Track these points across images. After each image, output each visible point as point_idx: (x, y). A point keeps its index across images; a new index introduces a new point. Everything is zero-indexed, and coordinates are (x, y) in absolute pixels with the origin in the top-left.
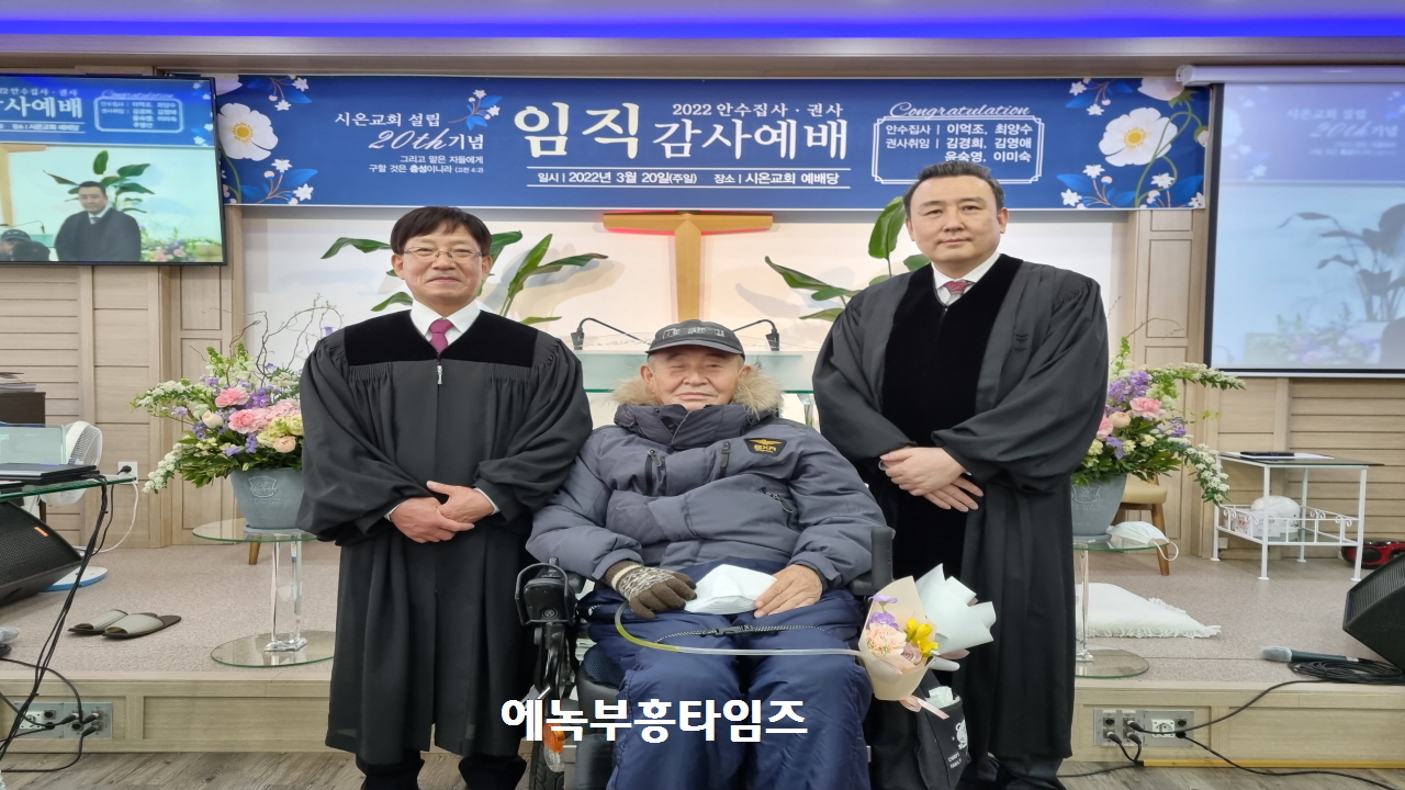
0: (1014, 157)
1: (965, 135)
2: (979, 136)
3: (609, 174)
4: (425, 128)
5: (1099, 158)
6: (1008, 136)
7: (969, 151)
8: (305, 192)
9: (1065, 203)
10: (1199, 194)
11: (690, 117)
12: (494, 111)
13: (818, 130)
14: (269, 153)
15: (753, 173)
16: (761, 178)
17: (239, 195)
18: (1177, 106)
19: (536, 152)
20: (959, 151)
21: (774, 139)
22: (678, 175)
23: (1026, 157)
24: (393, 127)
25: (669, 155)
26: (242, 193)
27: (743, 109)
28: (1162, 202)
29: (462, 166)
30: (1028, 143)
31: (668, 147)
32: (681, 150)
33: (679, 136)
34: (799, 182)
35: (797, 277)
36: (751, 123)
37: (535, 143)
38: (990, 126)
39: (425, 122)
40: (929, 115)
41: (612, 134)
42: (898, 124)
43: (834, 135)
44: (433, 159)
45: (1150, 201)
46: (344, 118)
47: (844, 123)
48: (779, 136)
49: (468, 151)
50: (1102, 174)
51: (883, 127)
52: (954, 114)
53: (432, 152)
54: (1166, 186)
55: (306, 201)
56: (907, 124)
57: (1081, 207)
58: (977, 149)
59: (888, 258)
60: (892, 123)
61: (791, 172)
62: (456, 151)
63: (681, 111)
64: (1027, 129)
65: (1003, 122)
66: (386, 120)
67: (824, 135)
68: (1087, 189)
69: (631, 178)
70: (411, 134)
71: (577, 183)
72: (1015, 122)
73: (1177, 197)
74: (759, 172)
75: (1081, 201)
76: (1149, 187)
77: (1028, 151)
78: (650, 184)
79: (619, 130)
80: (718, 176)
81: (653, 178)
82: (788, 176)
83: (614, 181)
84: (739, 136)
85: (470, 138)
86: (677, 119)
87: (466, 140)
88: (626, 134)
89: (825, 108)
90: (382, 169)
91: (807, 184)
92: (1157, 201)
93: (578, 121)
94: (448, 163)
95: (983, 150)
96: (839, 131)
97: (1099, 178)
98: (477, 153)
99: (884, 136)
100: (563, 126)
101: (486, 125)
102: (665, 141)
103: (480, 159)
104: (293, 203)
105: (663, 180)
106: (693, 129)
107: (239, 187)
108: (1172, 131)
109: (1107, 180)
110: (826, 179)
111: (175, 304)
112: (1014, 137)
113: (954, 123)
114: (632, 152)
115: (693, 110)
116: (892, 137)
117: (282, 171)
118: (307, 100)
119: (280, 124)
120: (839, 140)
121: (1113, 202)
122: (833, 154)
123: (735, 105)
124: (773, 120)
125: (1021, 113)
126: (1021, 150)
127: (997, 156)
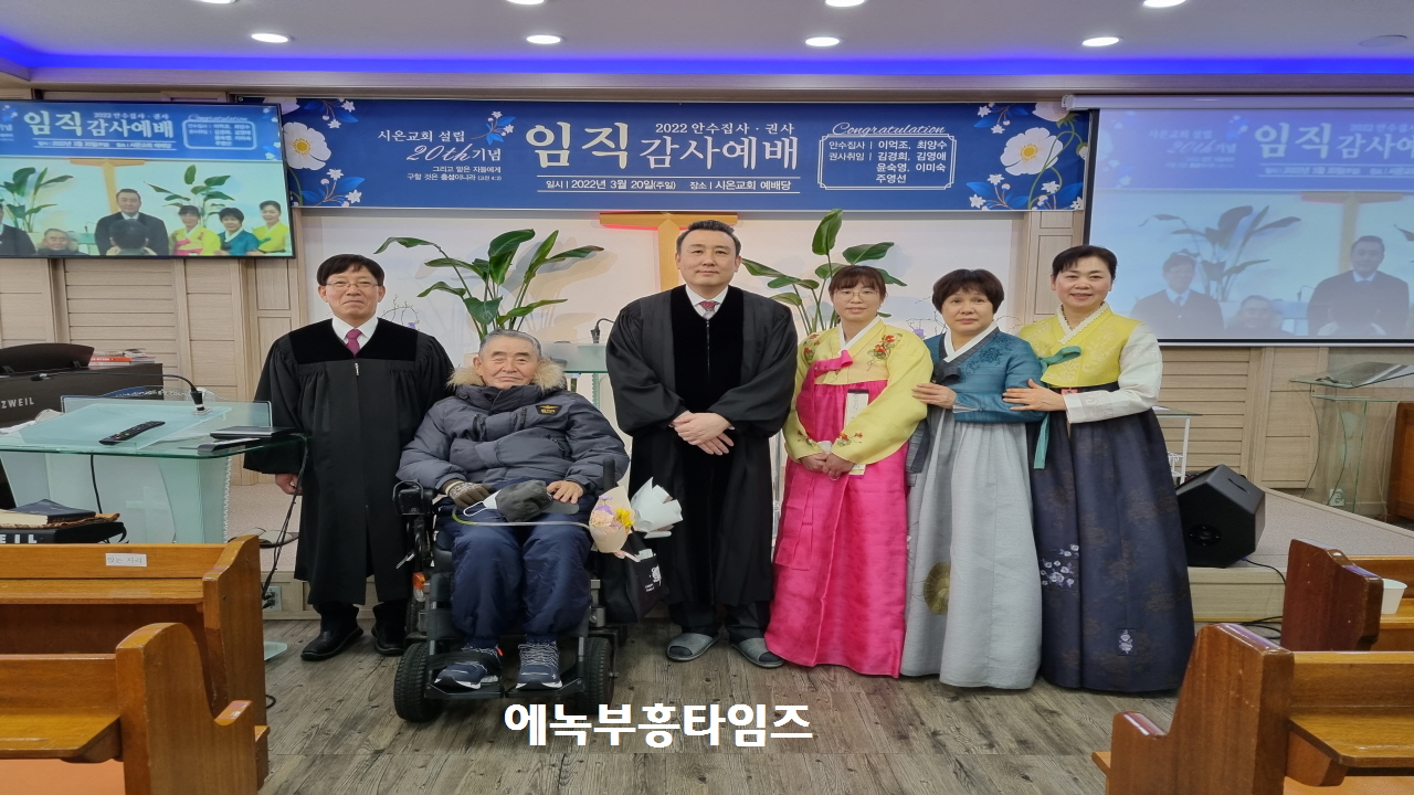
0: (932, 168)
1: (893, 150)
2: (904, 151)
3: (604, 182)
4: (452, 143)
5: (1000, 169)
6: (927, 150)
7: (896, 163)
8: (355, 196)
9: (972, 206)
10: (1079, 198)
11: (670, 134)
12: (509, 129)
13: (774, 146)
14: (324, 164)
15: (721, 181)
17: (300, 198)
18: (1063, 125)
19: (544, 163)
20: (888, 163)
21: (738, 153)
22: (660, 183)
23: (941, 168)
24: (426, 142)
25: (653, 166)
26: (303, 197)
27: (713, 128)
28: (1049, 204)
29: (484, 174)
30: (943, 156)
31: (652, 159)
32: (663, 161)
33: (661, 150)
34: (758, 188)
35: (756, 268)
36: (720, 140)
37: (543, 156)
38: (913, 142)
39: (452, 138)
40: (864, 133)
41: (607, 148)
42: (839, 140)
43: (787, 149)
44: (459, 169)
45: (1040, 204)
46: (385, 135)
47: (795, 139)
48: (742, 150)
49: (489, 163)
50: (1003, 182)
51: (826, 142)
52: (885, 132)
53: (458, 163)
54: (1053, 192)
55: (356, 204)
56: (846, 140)
57: (985, 209)
58: (903, 162)
59: (828, 254)
60: (834, 140)
61: (752, 180)
62: (478, 162)
63: (663, 129)
64: (943, 145)
65: (923, 139)
66: (420, 136)
67: (779, 149)
68: (990, 194)
69: (622, 185)
70: (441, 148)
71: (578, 189)
72: (933, 139)
73: (1061, 201)
74: (726, 180)
75: (985, 204)
76: (1039, 192)
77: (943, 162)
78: (638, 190)
79: (612, 145)
80: (693, 183)
81: (640, 184)
82: (749, 183)
83: (608, 188)
84: (710, 150)
85: (490, 151)
86: (659, 136)
87: (487, 153)
88: (618, 148)
89: (780, 127)
90: (418, 177)
91: (765, 190)
92: (1045, 204)
93: (579, 138)
94: (472, 172)
95: (907, 162)
96: (791, 147)
97: (999, 185)
98: (496, 164)
99: (827, 150)
100: (566, 141)
101: (502, 140)
102: (649, 154)
103: (499, 169)
104: (346, 205)
105: (649, 186)
106: (672, 144)
107: (301, 192)
108: (1059, 147)
109: (1006, 187)
110: (780, 185)
111: (252, 288)
112: (932, 151)
113: (884, 140)
114: (623, 164)
115: (672, 128)
116: (834, 151)
117: (335, 179)
118: (354, 120)
119: (332, 140)
120: (791, 153)
121: (1011, 205)
122: (786, 166)
123: (707, 125)
124: (737, 137)
125: (938, 131)
126: (937, 162)
127: (918, 167)
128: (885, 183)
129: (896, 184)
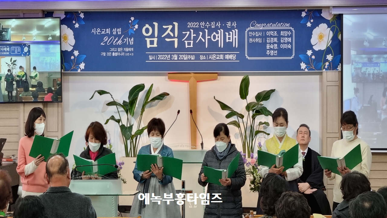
0: (286, 46)
1: (272, 36)
2: (276, 37)
3: (169, 55)
5: (311, 47)
6: (284, 37)
7: (273, 44)
8: (82, 66)
9: (302, 68)
11: (193, 28)
12: (137, 26)
13: (229, 34)
14: (72, 48)
15: (211, 54)
16: (213, 57)
17: (63, 68)
18: (332, 22)
19: (148, 45)
20: (270, 44)
21: (217, 39)
22: (189, 56)
23: (290, 46)
24: (107, 35)
25: (187, 46)
27: (208, 24)
28: (329, 68)
29: (127, 52)
30: (290, 40)
31: (186, 42)
32: (190, 44)
33: (190, 37)
34: (224, 59)
36: (210, 31)
37: (148, 41)
38: (279, 32)
39: (117, 32)
40: (261, 27)
41: (171, 37)
42: (253, 31)
43: (234, 36)
44: (119, 49)
45: (326, 67)
46: (94, 31)
47: (237, 31)
48: (218, 37)
49: (129, 46)
50: (312, 55)
51: (248, 32)
52: (269, 26)
53: (119, 46)
54: (330, 60)
55: (83, 70)
56: (255, 31)
57: (306, 70)
59: (246, 99)
60: (251, 31)
61: (222, 54)
62: (126, 45)
63: (190, 25)
64: (290, 34)
65: (283, 30)
66: (106, 31)
67: (231, 36)
68: (308, 61)
69: (176, 57)
70: (113, 38)
71: (161, 60)
72: (286, 30)
73: (334, 65)
74: (213, 54)
75: (306, 67)
76: (325, 60)
77: (290, 43)
78: (182, 60)
79: (172, 35)
80: (201, 56)
81: (182, 57)
82: (221, 56)
83: (171, 59)
84: (207, 37)
85: (130, 39)
86: (188, 30)
87: (128, 40)
88: (174, 37)
89: (231, 24)
90: (104, 54)
91: (227, 60)
93: (161, 31)
94: (123, 51)
95: (277, 43)
96: (235, 34)
98: (131, 46)
99: (248, 37)
100: (156, 33)
101: (134, 33)
102: (185, 40)
103: (133, 49)
106: (193, 34)
107: (64, 63)
108: (331, 34)
109: (313, 57)
110: (231, 57)
112: (286, 37)
113: (268, 30)
114: (176, 45)
115: (193, 25)
116: (251, 37)
117: (76, 56)
118: (84, 23)
119: (76, 34)
120: (235, 38)
121: (316, 68)
122: (234, 46)
123: (206, 23)
124: (216, 30)
125: (288, 26)
126: (288, 43)
127: (282, 46)
128: (270, 56)
129: (274, 56)
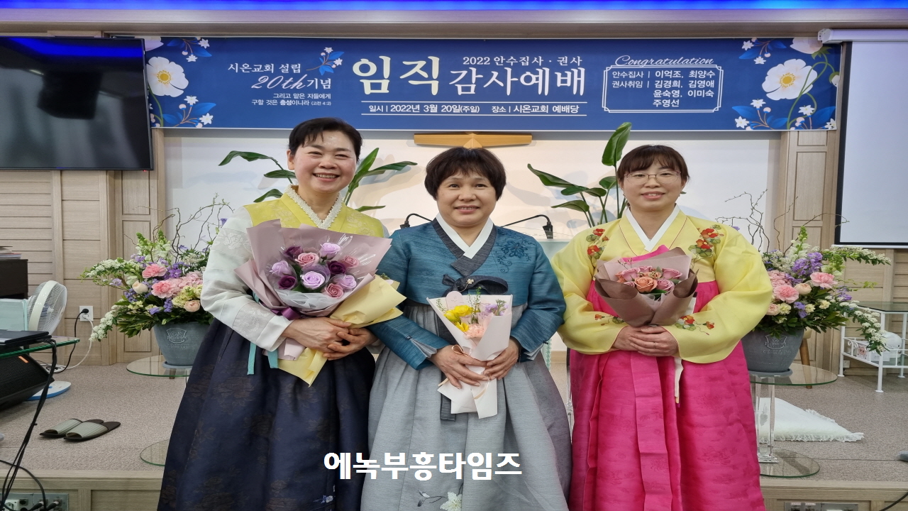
0: (701, 94)
1: (668, 79)
2: (677, 79)
3: (418, 107)
4: (291, 74)
5: (762, 95)
6: (698, 79)
7: (670, 90)
8: (207, 119)
9: (738, 126)
10: (832, 120)
11: (475, 66)
12: (339, 62)
13: (564, 75)
14: (182, 92)
15: (519, 105)
16: (525, 109)
17: (161, 121)
18: (817, 57)
19: (368, 90)
20: (663, 89)
21: (534, 81)
22: (466, 107)
23: (710, 94)
24: (268, 73)
25: (460, 92)
26: (164, 119)
27: (512, 60)
28: (805, 125)
29: (316, 100)
30: (712, 84)
31: (459, 87)
32: (469, 89)
33: (467, 79)
34: (551, 112)
35: (550, 178)
36: (518, 70)
37: (367, 84)
38: (685, 72)
39: (290, 70)
40: (643, 64)
41: (422, 78)
42: (621, 70)
43: (576, 79)
44: (296, 96)
45: (797, 124)
46: (234, 67)
47: (583, 70)
48: (537, 79)
49: (321, 90)
50: (764, 106)
51: (610, 72)
52: (661, 63)
53: (295, 90)
54: (809, 114)
55: (208, 125)
56: (627, 71)
57: (749, 129)
58: (676, 88)
60: (617, 70)
61: (546, 105)
62: (312, 90)
63: (469, 62)
64: (711, 74)
65: (695, 69)
66: (263, 68)
67: (569, 78)
68: (753, 116)
69: (434, 109)
70: (280, 78)
71: (396, 112)
72: (703, 69)
73: (816, 122)
74: (523, 105)
75: (748, 125)
76: (797, 114)
77: (712, 89)
78: (447, 113)
79: (425, 75)
80: (494, 107)
81: (449, 109)
82: (543, 107)
83: (422, 111)
84: (509, 80)
85: (322, 81)
86: (466, 68)
87: (319, 82)
88: (430, 78)
89: (569, 60)
90: (261, 102)
91: (556, 113)
92: (802, 125)
93: (397, 69)
94: (306, 98)
95: (680, 89)
96: (579, 76)
97: (762, 108)
98: (326, 91)
99: (611, 79)
100: (387, 72)
101: (333, 72)
102: (457, 83)
103: (329, 96)
104: (199, 126)
105: (457, 110)
106: (477, 75)
107: (162, 114)
108: (814, 76)
109: (768, 110)
110: (570, 109)
111: (118, 196)
112: (702, 80)
113: (660, 70)
114: (435, 91)
115: (477, 61)
116: (616, 80)
117: (191, 104)
118: (209, 55)
119: (189, 71)
120: (579, 82)
121: (771, 126)
122: (575, 92)
123: (507, 57)
124: (533, 68)
125: (708, 63)
126: (707, 89)
127: (690, 93)
128: (661, 107)
129: (671, 108)
